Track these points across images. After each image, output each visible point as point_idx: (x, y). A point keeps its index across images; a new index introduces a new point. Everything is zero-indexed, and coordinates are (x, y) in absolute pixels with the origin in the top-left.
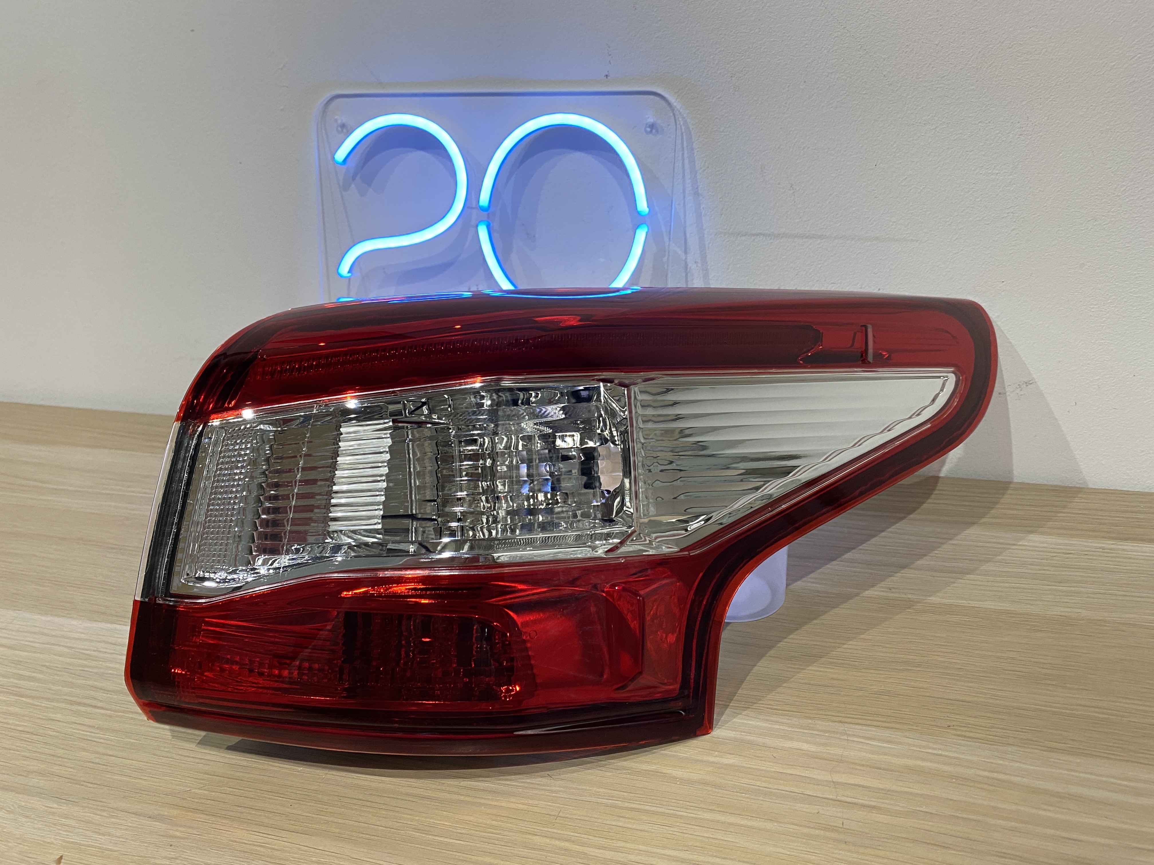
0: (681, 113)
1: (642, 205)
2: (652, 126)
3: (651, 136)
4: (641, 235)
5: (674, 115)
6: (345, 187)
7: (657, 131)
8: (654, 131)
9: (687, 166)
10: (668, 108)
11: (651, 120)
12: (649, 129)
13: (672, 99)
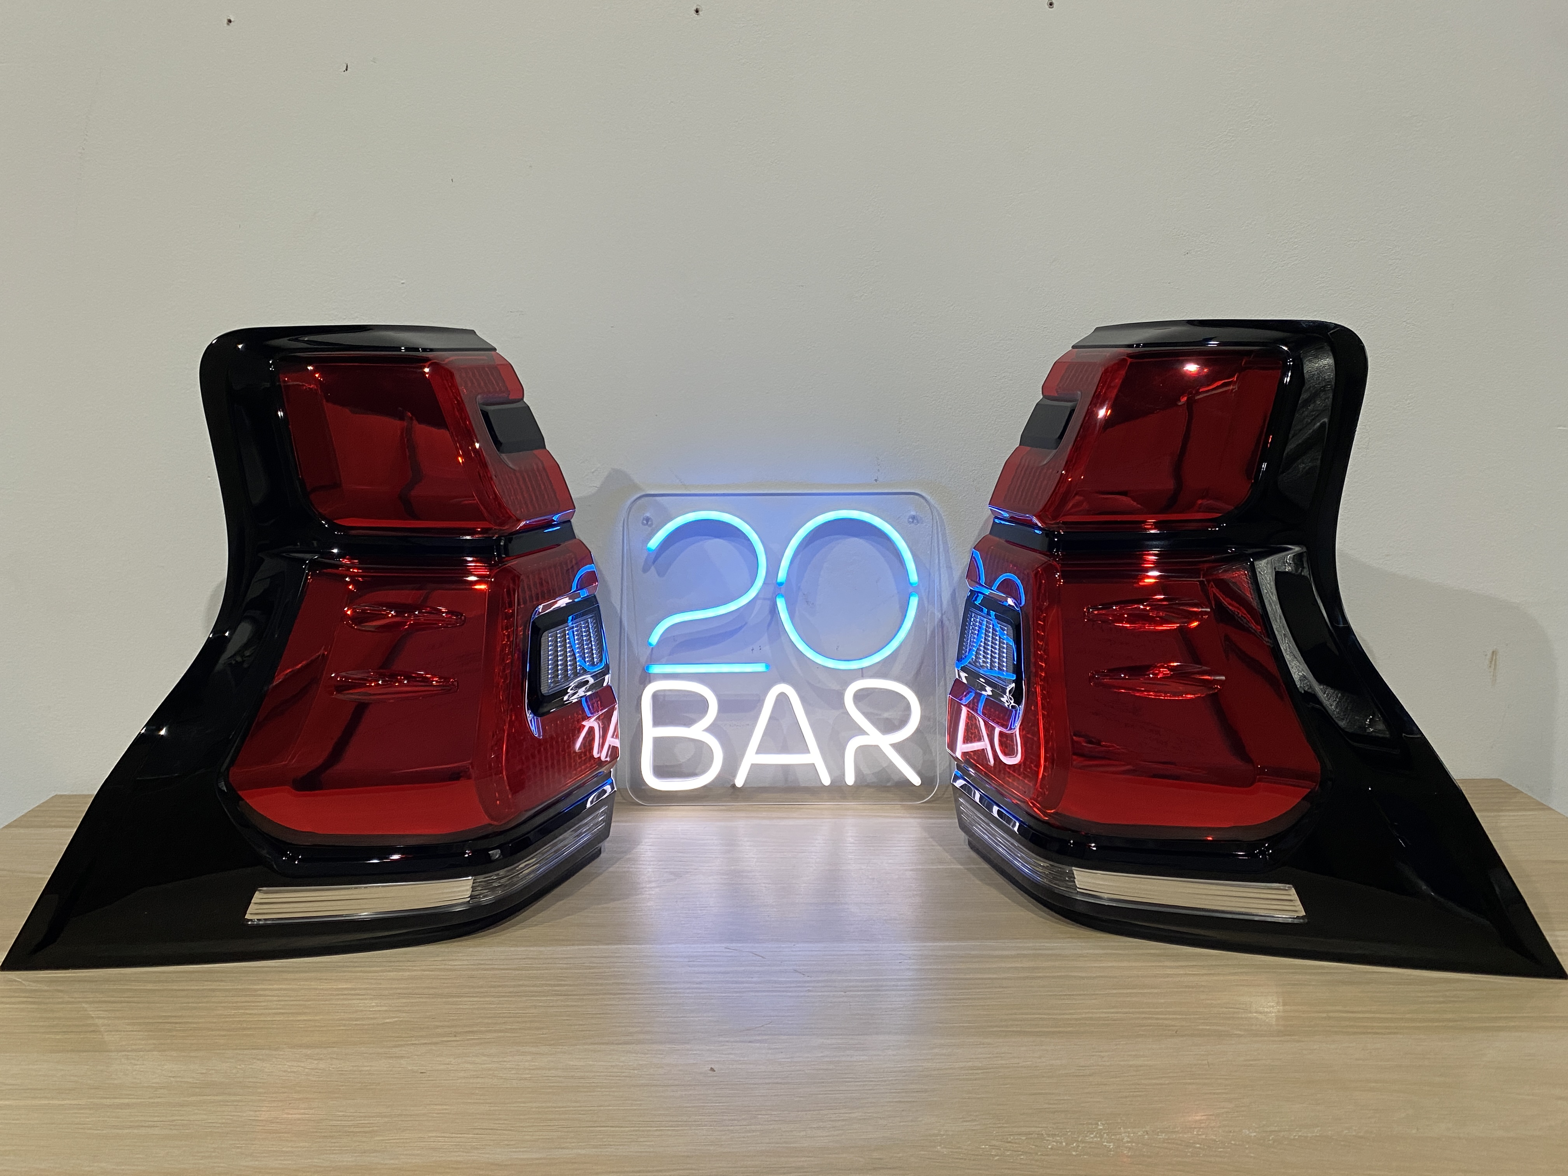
0: (935, 507)
1: (914, 577)
2: (914, 517)
3: (912, 525)
4: (914, 602)
5: (930, 508)
6: (645, 570)
7: (917, 520)
8: (915, 521)
9: (941, 547)
10: (925, 504)
11: (913, 513)
12: (911, 520)
13: (928, 497)
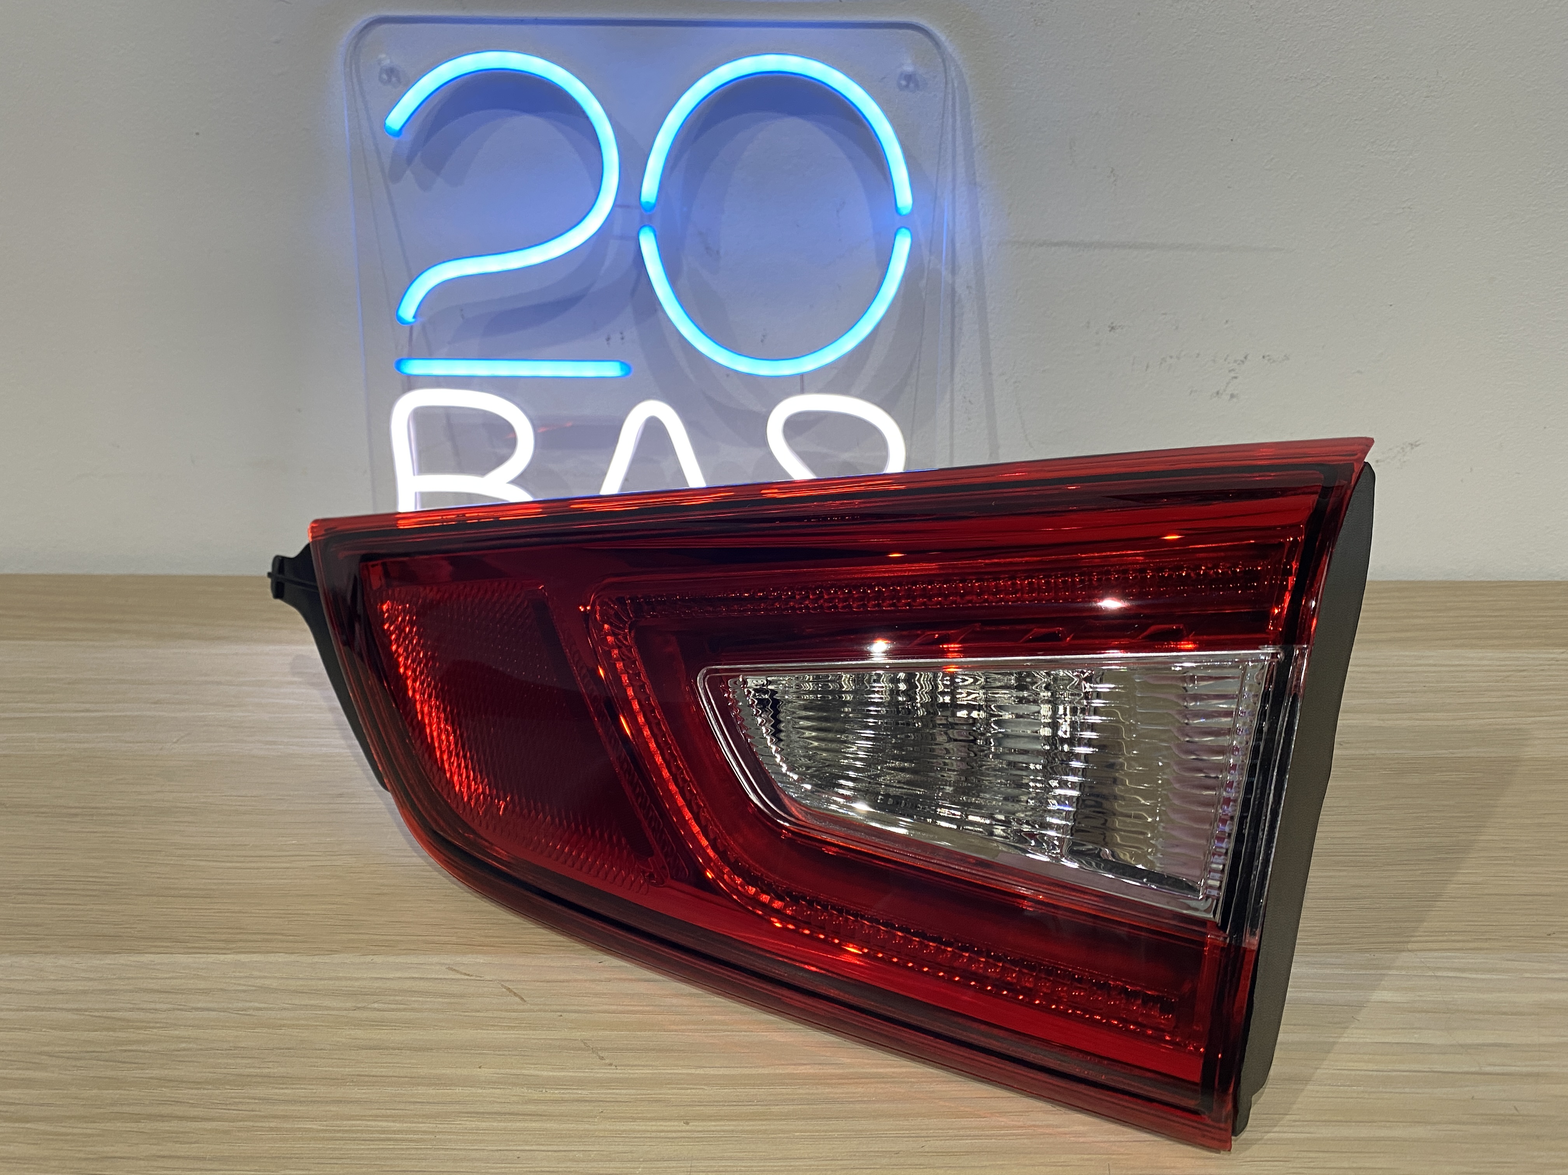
0: (952, 58)
1: (904, 198)
2: (909, 78)
3: (910, 92)
5: (944, 61)
6: (395, 176)
7: (917, 85)
8: (912, 85)
9: (959, 141)
10: (935, 51)
11: (909, 68)
12: (904, 83)
13: (942, 37)
